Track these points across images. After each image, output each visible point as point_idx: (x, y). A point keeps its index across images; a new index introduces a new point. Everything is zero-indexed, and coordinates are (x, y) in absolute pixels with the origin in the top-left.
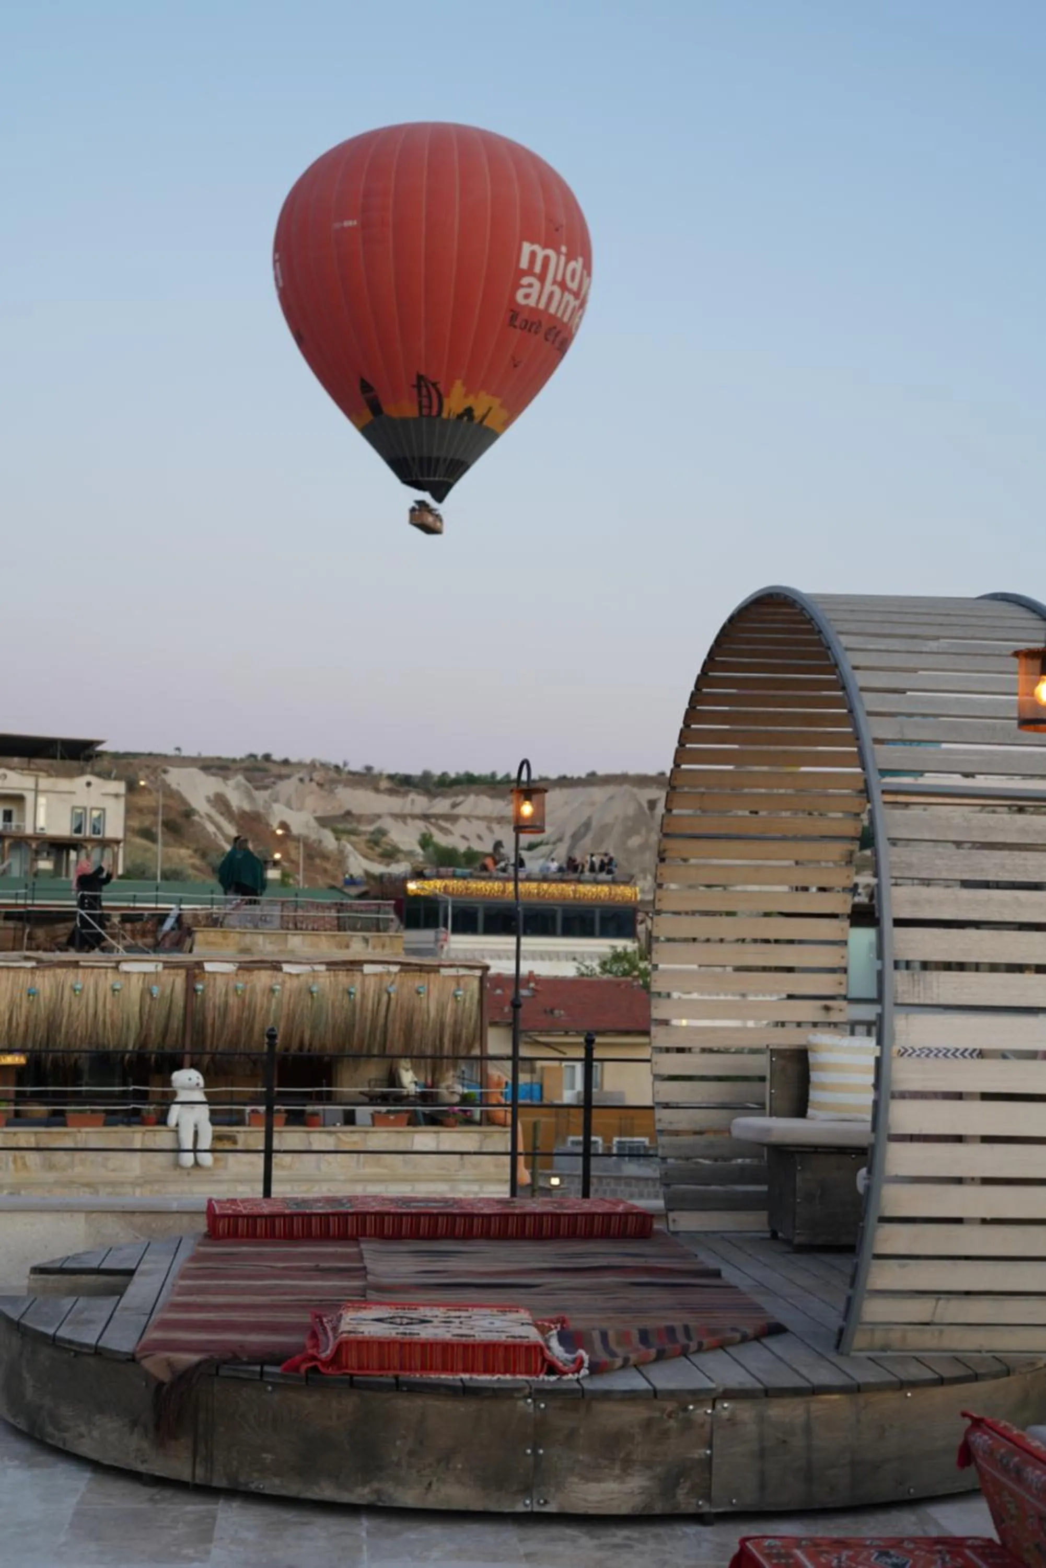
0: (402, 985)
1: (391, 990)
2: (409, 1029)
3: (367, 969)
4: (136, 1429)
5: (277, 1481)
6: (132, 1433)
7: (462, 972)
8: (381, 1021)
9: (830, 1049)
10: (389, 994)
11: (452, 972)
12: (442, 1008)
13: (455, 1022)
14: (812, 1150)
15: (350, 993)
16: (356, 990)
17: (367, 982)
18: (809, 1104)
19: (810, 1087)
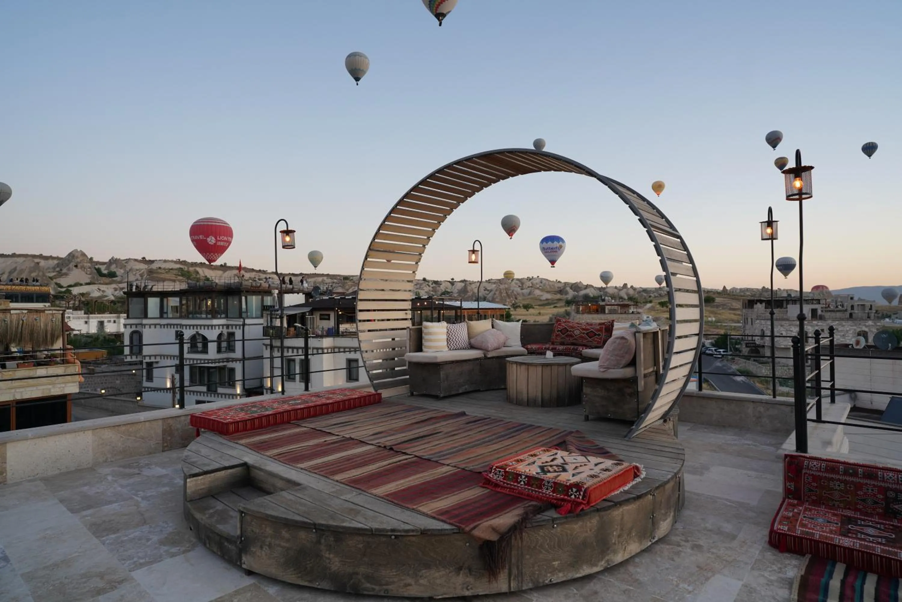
0: (29, 317)
1: (24, 319)
2: (32, 333)
3: (12, 312)
4: (462, 572)
5: (561, 575)
6: (458, 575)
7: (54, 312)
8: (20, 330)
9: (432, 327)
10: (23, 321)
11: (51, 312)
12: (46, 325)
13: (52, 329)
14: (454, 362)
15: (5, 321)
16: (8, 319)
17: (13, 317)
18: (423, 347)
19: (423, 341)
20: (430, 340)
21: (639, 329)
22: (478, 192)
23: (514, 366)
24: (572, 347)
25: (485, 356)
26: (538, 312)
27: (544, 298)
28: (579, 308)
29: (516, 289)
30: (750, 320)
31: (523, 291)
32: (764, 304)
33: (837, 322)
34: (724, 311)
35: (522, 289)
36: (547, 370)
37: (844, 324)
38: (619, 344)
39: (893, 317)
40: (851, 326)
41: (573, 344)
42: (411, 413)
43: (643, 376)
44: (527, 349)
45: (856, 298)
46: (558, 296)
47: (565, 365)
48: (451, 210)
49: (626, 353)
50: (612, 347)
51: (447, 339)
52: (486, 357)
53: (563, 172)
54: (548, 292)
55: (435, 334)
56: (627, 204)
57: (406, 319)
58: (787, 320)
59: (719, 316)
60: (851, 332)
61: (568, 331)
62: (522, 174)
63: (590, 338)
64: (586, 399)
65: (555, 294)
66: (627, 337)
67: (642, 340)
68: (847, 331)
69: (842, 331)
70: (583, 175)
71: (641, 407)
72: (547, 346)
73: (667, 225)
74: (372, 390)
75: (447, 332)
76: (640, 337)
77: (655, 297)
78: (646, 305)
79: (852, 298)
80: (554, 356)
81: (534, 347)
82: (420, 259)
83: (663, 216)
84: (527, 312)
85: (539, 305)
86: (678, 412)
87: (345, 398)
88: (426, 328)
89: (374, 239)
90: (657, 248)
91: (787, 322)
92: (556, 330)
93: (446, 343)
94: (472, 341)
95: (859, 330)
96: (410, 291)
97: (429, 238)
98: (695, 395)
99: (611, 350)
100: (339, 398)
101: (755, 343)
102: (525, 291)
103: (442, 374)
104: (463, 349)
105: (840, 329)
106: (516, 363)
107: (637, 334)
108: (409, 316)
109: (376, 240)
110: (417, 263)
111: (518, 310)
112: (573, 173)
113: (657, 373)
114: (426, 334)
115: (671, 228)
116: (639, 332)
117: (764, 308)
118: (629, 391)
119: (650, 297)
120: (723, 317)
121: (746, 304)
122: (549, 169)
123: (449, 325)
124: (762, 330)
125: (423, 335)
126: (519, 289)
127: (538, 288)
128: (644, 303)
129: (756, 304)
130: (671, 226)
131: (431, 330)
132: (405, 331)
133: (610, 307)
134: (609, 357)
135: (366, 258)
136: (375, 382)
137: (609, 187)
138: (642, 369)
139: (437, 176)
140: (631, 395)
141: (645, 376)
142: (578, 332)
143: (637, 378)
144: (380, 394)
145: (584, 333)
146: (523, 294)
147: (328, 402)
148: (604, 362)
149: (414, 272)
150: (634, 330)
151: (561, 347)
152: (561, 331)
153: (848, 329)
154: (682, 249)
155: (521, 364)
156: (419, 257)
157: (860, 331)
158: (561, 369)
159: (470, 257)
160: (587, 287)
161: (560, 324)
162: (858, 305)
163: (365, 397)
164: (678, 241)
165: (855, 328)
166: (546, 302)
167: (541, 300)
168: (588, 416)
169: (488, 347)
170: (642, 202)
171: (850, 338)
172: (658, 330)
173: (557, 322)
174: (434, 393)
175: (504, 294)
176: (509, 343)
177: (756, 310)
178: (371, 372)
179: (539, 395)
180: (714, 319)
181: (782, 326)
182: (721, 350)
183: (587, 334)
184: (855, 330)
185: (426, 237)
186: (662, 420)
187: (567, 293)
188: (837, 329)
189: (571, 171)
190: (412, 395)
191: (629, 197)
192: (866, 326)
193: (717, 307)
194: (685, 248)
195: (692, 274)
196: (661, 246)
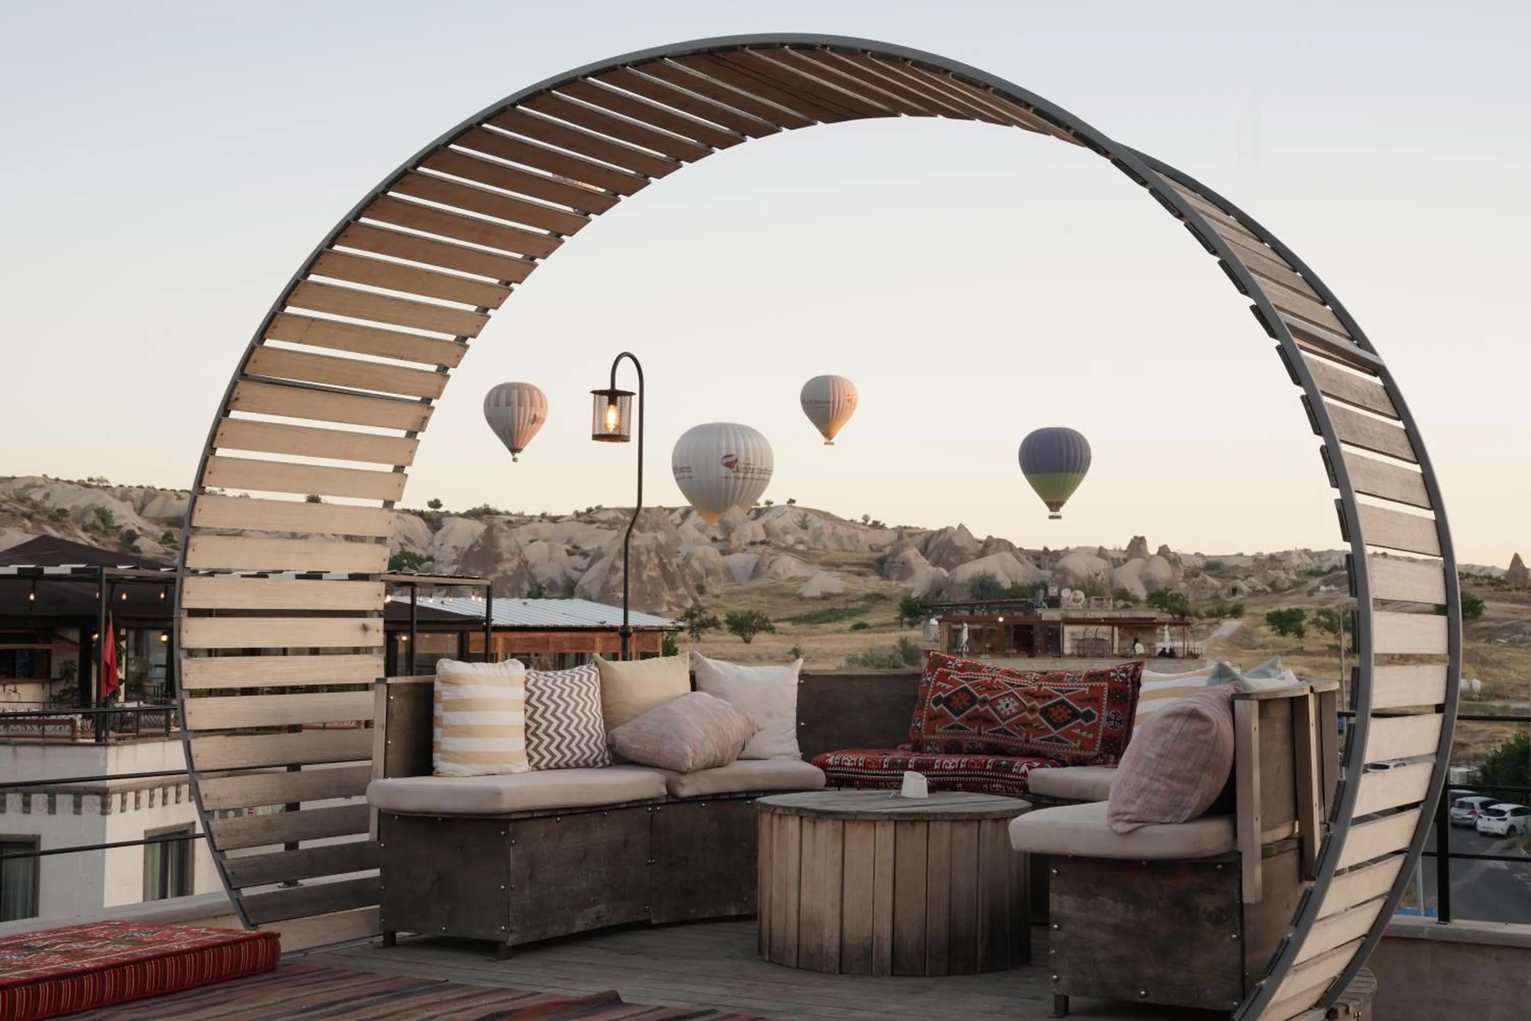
9: (469, 674)
14: (568, 812)
18: (436, 756)
19: (438, 732)
20: (467, 731)
21: (1245, 686)
22: (660, 175)
23: (792, 825)
24: (991, 760)
25: (671, 793)
26: (792, 646)
27: (813, 589)
28: (959, 631)
29: (699, 551)
31: (732, 558)
34: (1514, 652)
35: (724, 553)
36: (915, 838)
38: (1181, 736)
41: (992, 750)
42: (411, 1002)
43: (1258, 851)
44: (823, 766)
46: (873, 583)
47: (978, 819)
48: (556, 240)
49: (1203, 768)
50: (1158, 749)
51: (527, 727)
52: (672, 799)
53: (978, 122)
54: (831, 565)
55: (485, 705)
56: (1214, 252)
57: (368, 650)
59: (1496, 671)
61: (973, 700)
62: (827, 121)
63: (1057, 726)
64: (1061, 936)
65: (859, 574)
66: (1205, 712)
67: (1255, 723)
70: (1052, 138)
71: (1256, 958)
72: (898, 756)
73: (1338, 327)
74: (237, 925)
75: (527, 702)
76: (1249, 711)
77: (1255, 592)
78: (1218, 623)
80: (931, 789)
81: (850, 759)
82: (425, 419)
83: (1324, 296)
84: (745, 648)
85: (795, 620)
86: (1374, 986)
87: (142, 952)
88: (449, 681)
89: (262, 335)
90: (1312, 405)
92: (930, 697)
93: (522, 742)
94: (622, 734)
96: (380, 540)
97: (462, 340)
98: (1426, 935)
99: (1153, 756)
100: (118, 951)
102: (737, 560)
103: (516, 858)
104: (587, 766)
106: (800, 813)
107: (1239, 704)
108: (377, 639)
109: (269, 343)
110: (412, 434)
111: (708, 635)
112: (1015, 129)
113: (1302, 842)
114: (451, 706)
115: (1352, 339)
116: (1247, 696)
118: (1208, 903)
119: (1234, 591)
120: (1513, 675)
122: (931, 110)
123: (533, 672)
125: (438, 710)
126: (712, 553)
127: (790, 550)
128: (1210, 615)
130: (1354, 332)
131: (468, 692)
132: (369, 695)
133: (1080, 629)
134: (1145, 780)
135: (225, 409)
136: (246, 892)
137: (1153, 192)
138: (1257, 825)
139: (523, 114)
140: (1217, 918)
141: (1267, 851)
142: (1013, 706)
143: (1240, 854)
144: (273, 938)
145: (1032, 710)
146: (728, 572)
147: (77, 965)
148: (1127, 802)
149: (399, 469)
150: (1227, 688)
151: (951, 762)
152: (947, 702)
154: (1390, 410)
155: (819, 815)
156: (419, 411)
158: (963, 833)
159: (598, 416)
160: (989, 546)
161: (943, 677)
163: (217, 947)
164: (1376, 385)
166: (820, 607)
167: (801, 598)
168: (1067, 998)
169: (684, 756)
170: (1252, 243)
172: (1307, 691)
173: (932, 667)
174: (480, 933)
175: (651, 572)
176: (755, 746)
178: (230, 854)
179: (886, 929)
180: (1477, 684)
182: (1506, 807)
183: (1045, 712)
185: (451, 338)
186: (1321, 1013)
187: (906, 571)
189: (1008, 122)
190: (390, 941)
191: (1219, 229)
193: (1491, 635)
194: (1400, 410)
195: (1422, 498)
196: (1326, 399)
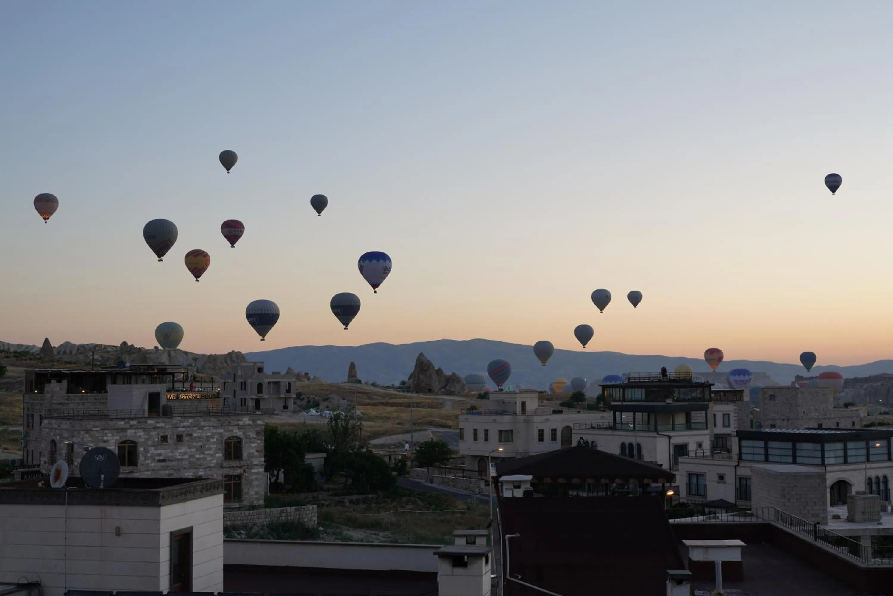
30: (37, 418)
32: (65, 383)
33: (191, 420)
37: (202, 424)
39: (323, 405)
40: (216, 427)
45: (268, 371)
58: (103, 417)
60: (215, 440)
68: (208, 438)
69: (199, 437)
79: (260, 370)
91: (98, 423)
95: (227, 435)
101: (39, 472)
105: (195, 435)
117: (64, 391)
121: (32, 381)
124: (53, 442)
129: (50, 382)
153: (209, 434)
157: (229, 438)
162: (269, 383)
165: (221, 431)
171: (211, 452)
177: (49, 396)
181: (87, 431)
184: (221, 434)
188: (190, 435)
192: (240, 428)
